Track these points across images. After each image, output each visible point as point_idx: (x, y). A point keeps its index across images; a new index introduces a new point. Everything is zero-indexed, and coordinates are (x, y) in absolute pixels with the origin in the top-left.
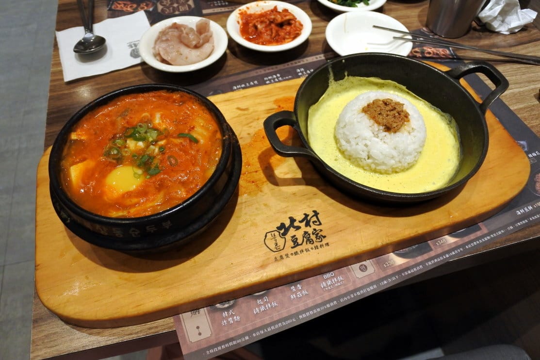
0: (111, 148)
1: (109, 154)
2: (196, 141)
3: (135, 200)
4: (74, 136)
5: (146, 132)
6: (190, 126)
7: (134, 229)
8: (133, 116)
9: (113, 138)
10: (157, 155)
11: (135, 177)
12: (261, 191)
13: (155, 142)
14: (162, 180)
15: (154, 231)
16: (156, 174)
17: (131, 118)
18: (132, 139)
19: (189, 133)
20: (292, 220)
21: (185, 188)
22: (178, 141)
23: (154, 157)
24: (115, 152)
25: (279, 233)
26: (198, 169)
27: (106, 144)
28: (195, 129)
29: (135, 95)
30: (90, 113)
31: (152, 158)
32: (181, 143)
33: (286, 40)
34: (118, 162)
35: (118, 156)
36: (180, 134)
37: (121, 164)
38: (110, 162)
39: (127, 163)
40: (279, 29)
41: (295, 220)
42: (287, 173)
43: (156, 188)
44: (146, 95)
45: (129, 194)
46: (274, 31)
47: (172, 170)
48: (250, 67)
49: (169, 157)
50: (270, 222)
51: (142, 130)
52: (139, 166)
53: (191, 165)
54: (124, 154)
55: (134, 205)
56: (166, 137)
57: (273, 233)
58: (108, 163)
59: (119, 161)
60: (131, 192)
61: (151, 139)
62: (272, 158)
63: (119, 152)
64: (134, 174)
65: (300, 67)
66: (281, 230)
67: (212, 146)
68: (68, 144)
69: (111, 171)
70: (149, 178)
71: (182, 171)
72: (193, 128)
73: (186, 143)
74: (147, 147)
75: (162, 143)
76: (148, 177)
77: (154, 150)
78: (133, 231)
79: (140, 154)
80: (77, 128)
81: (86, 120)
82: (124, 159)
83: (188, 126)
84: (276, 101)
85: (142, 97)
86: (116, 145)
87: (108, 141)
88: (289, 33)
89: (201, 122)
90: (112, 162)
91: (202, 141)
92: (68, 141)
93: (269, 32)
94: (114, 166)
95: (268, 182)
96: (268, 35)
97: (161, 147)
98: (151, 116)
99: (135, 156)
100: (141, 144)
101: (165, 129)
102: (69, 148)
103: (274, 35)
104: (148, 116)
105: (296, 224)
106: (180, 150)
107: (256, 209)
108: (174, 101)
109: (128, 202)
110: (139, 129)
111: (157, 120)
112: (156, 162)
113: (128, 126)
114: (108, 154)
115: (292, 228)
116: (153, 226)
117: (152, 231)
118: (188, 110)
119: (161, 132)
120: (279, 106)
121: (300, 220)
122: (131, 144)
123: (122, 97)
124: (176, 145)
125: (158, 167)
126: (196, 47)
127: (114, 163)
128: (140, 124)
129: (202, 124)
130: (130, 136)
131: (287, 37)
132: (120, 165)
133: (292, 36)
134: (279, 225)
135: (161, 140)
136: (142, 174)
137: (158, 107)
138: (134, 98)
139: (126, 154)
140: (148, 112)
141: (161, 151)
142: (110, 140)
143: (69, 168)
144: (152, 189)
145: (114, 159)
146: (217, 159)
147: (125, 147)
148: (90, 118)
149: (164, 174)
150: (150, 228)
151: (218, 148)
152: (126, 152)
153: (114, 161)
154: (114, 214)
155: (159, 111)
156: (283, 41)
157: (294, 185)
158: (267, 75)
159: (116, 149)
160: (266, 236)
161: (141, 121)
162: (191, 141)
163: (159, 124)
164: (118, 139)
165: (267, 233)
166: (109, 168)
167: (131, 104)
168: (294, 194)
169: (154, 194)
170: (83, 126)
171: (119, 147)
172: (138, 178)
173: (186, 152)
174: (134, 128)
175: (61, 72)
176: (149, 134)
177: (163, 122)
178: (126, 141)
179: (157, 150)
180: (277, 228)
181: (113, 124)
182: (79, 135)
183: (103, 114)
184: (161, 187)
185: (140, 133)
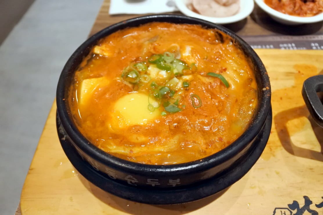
0: (130, 71)
1: (127, 77)
2: (228, 86)
3: (142, 139)
4: (97, 50)
5: (172, 63)
6: (222, 67)
7: (132, 177)
8: (162, 44)
9: (136, 60)
10: (180, 90)
11: (148, 108)
12: (274, 156)
13: (179, 76)
14: (179, 122)
15: (155, 185)
16: (174, 113)
17: (160, 45)
18: (155, 65)
19: (219, 75)
20: (308, 202)
21: (205, 139)
22: (207, 80)
23: (176, 92)
24: (134, 76)
25: (291, 212)
26: (225, 119)
27: (127, 65)
28: (227, 71)
29: (169, 24)
30: (119, 31)
31: (173, 92)
32: (210, 83)
33: (308, 15)
34: (133, 87)
35: (135, 81)
36: (209, 73)
37: (137, 90)
38: (125, 85)
39: (144, 90)
40: (303, 3)
41: (311, 202)
42: (304, 143)
43: (170, 130)
44: (179, 26)
45: (136, 129)
46: (298, 5)
47: (194, 113)
48: (267, 32)
49: (193, 96)
50: (281, 196)
51: (168, 60)
52: (156, 98)
53: (217, 111)
54: (143, 80)
55: (140, 144)
56: (193, 73)
57: (283, 210)
58: (123, 85)
59: (135, 86)
60: (141, 126)
61: (175, 71)
62: (289, 122)
63: (138, 76)
64: (149, 105)
65: (315, 42)
66: (294, 210)
67: (244, 95)
68: (89, 57)
69: (124, 95)
70: (164, 115)
71: (206, 116)
72: (225, 70)
73: (216, 84)
74: (170, 78)
75: (187, 78)
76: (164, 113)
77: (177, 83)
78: (130, 178)
79: (159, 85)
80: (102, 43)
81: (114, 37)
82: (141, 86)
83: (220, 66)
84: (296, 66)
85: (175, 27)
86: (136, 68)
87: (129, 63)
88: (312, 10)
89: (235, 66)
90: (127, 86)
91: (233, 87)
92: (90, 53)
93: (292, 6)
94: (128, 91)
95: (282, 148)
96: (290, 8)
97: (185, 82)
98: (181, 47)
99: (154, 85)
100: (164, 74)
101: (194, 64)
102: (89, 61)
103: (297, 8)
104: (176, 47)
105: (312, 207)
106: (208, 90)
107: (267, 175)
108: (207, 38)
109: (134, 138)
110: (165, 57)
111: (187, 53)
112: (177, 97)
113: (154, 52)
114: (125, 76)
115: (306, 212)
116: (157, 180)
117: (153, 185)
118: (222, 50)
119: (188, 66)
120: (299, 72)
121: (318, 204)
122: (154, 72)
123: (155, 23)
124: (204, 84)
125: (178, 105)
126: (225, 5)
127: (129, 88)
128: (168, 53)
129: (235, 68)
130: (154, 63)
131: (309, 12)
132: (135, 91)
133: (314, 12)
134: (291, 203)
135: (187, 74)
136: (158, 108)
137: (190, 41)
138: (166, 27)
139: (145, 80)
140: (178, 43)
141: (184, 87)
142: (132, 62)
143: (82, 81)
144: (165, 131)
145: (130, 83)
146: (250, 113)
147: (146, 73)
148: (118, 37)
149: (184, 115)
150: (151, 181)
151: (253, 100)
152: (145, 78)
153: (130, 86)
154: (114, 149)
155: (190, 45)
156: (304, 15)
157: (312, 159)
158: (283, 43)
159: (136, 73)
160: (274, 212)
161: (169, 50)
162: (221, 83)
163: (188, 57)
164: (141, 63)
165: (276, 209)
166: (123, 91)
167: (163, 32)
168: (311, 169)
169: (166, 137)
170: (109, 43)
171: (140, 72)
172: (151, 111)
173: (213, 95)
174: (161, 55)
175: (108, 7)
176: (174, 65)
177: (192, 56)
178: (148, 67)
179: (180, 85)
180: (289, 205)
181: (140, 47)
182: (103, 50)
183: (132, 36)
184: (177, 130)
185: (165, 62)
